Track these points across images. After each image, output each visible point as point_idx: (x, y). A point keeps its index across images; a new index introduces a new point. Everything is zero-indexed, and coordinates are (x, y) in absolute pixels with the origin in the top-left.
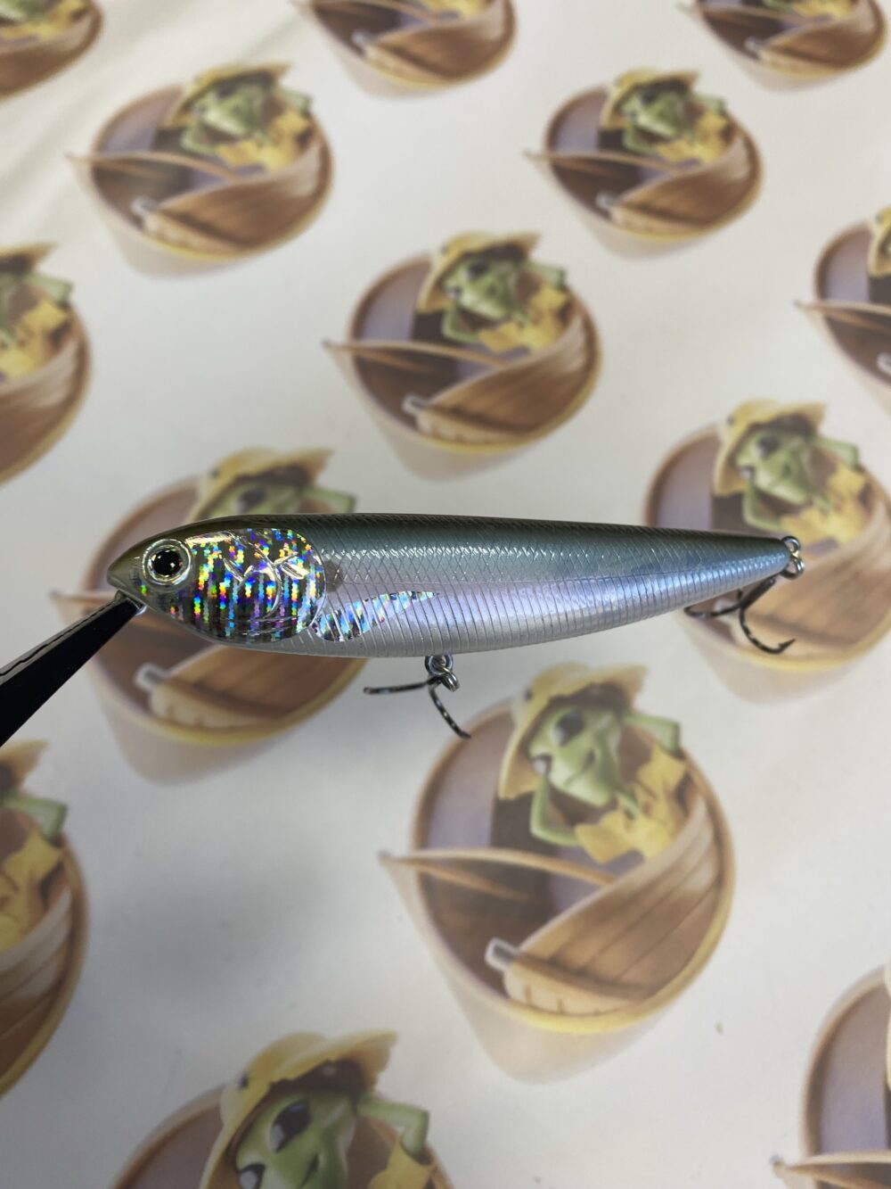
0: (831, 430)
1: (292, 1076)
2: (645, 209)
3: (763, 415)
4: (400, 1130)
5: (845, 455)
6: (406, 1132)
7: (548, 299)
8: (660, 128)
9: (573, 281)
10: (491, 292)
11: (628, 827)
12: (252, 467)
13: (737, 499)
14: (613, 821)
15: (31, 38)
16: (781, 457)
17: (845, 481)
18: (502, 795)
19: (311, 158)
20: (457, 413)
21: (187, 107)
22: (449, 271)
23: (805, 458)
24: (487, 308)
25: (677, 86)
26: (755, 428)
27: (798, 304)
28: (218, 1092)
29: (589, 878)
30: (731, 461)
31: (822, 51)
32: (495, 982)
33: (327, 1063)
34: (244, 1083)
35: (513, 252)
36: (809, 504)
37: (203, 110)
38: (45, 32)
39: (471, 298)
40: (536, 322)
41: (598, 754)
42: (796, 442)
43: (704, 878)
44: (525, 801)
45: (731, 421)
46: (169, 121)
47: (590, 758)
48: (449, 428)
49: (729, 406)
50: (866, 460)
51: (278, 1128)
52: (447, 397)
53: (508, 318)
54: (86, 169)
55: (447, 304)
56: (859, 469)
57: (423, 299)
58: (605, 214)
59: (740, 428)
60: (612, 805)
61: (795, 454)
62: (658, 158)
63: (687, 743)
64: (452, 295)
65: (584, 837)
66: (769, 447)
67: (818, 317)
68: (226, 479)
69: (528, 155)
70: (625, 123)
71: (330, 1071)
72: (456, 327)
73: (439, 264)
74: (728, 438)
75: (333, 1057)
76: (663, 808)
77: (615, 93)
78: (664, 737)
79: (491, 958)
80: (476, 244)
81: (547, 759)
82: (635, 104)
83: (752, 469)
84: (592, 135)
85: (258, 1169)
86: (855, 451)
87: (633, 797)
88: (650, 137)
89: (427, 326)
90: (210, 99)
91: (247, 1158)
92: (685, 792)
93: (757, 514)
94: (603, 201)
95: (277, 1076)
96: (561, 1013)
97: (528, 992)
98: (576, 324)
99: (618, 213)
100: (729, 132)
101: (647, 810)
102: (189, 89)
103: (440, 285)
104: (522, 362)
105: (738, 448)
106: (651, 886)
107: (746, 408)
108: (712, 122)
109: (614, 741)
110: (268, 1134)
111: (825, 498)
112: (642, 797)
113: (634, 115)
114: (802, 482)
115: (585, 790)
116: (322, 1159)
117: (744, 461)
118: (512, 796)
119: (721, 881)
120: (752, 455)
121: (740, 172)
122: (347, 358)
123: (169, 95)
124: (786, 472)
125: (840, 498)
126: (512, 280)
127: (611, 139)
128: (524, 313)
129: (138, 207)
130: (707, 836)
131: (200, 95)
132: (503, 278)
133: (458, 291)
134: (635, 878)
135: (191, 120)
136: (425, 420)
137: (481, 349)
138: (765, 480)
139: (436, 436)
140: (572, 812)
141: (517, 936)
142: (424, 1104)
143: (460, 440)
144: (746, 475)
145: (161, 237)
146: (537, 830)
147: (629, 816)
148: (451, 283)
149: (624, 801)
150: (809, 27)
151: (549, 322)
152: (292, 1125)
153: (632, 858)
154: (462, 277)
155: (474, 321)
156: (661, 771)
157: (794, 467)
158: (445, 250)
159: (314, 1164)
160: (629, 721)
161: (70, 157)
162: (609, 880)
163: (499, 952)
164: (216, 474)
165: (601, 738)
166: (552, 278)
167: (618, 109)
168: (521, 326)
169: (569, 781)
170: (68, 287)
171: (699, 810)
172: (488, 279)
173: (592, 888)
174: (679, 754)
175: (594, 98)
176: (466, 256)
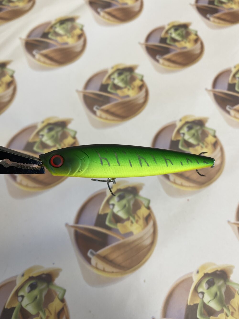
0: (208, 125)
1: (34, 276)
2: (169, 60)
3: (190, 119)
4: (58, 293)
5: (211, 132)
6: (59, 293)
7: (138, 83)
8: (178, 38)
9: (145, 79)
10: (123, 80)
11: (131, 225)
12: (52, 121)
13: (178, 141)
14: (128, 223)
15: (17, 6)
16: (193, 131)
17: (210, 139)
18: (100, 213)
19: (81, 42)
20: (107, 111)
21: (52, 27)
22: (113, 74)
23: (200, 132)
24: (121, 84)
25: (185, 26)
26: (187, 123)
27: (206, 89)
28: (16, 276)
29: (118, 237)
30: (178, 131)
31: (228, 18)
32: (89, 260)
33: (43, 274)
34: (23, 275)
35: (131, 70)
36: (198, 145)
37: (56, 28)
38: (21, 5)
39: (117, 81)
40: (133, 89)
41: (127, 205)
42: (198, 128)
43: (148, 242)
44: (106, 215)
45: (181, 120)
46: (46, 30)
47: (125, 206)
48: (104, 115)
49: (180, 116)
50: (217, 134)
51: (29, 288)
52: (105, 107)
53: (125, 87)
54: (24, 42)
55: (110, 82)
56: (215, 136)
57: (104, 80)
58: (157, 61)
59: (183, 122)
60: (128, 219)
61: (197, 131)
62: (175, 46)
63: (151, 205)
64: (112, 80)
65: (119, 226)
66: (190, 128)
67: (212, 93)
68: (45, 124)
69: (140, 43)
70: (168, 36)
71: (44, 276)
72: (111, 89)
73: (110, 71)
74: (179, 125)
75: (45, 273)
76: (141, 222)
77: (167, 28)
78: (145, 203)
79: (89, 254)
80: (121, 67)
81: (113, 205)
82: (172, 31)
83: (184, 134)
84: (158, 39)
85: (23, 297)
86: (215, 131)
87: (134, 218)
88: (174, 40)
89: (104, 88)
90: (58, 25)
91: (21, 293)
92: (148, 218)
93: (182, 146)
94: (158, 57)
95: (31, 275)
96: (104, 271)
97: (96, 264)
98: (144, 90)
99: (161, 61)
100: (197, 40)
101: (137, 222)
102: (53, 22)
103: (109, 77)
104: (127, 99)
105: (181, 128)
106: (134, 241)
107: (185, 117)
108: (193, 37)
109: (132, 203)
110: (27, 288)
111: (203, 143)
112: (136, 218)
113: (171, 34)
114: (197, 139)
115: (122, 214)
116: (38, 297)
117: (182, 131)
118: (102, 213)
119: (153, 243)
120: (185, 130)
121: (198, 51)
122: (81, 95)
123: (47, 24)
124: (193, 135)
125: (208, 144)
126: (129, 77)
127: (163, 40)
128: (130, 86)
129: (34, 52)
130: (152, 231)
131: (55, 24)
132: (126, 76)
133: (114, 79)
134: (131, 239)
135: (52, 30)
136: (99, 113)
137: (117, 95)
138: (187, 137)
139: (101, 117)
140: (117, 219)
141: (97, 249)
142: (65, 288)
143: (106, 119)
144: (182, 135)
145: (39, 60)
146: (107, 223)
147: (132, 222)
148: (112, 77)
149: (131, 218)
150: (226, 11)
151: (136, 89)
152: (33, 287)
153: (130, 234)
154: (116, 75)
155: (116, 87)
156: (143, 212)
157: (196, 134)
158: (112, 68)
159: (36, 298)
160: (137, 198)
161: (20, 39)
162: (123, 238)
163: (92, 253)
164: (43, 122)
165: (129, 201)
166: (140, 77)
167: (167, 32)
168: (129, 89)
169: (118, 211)
170: (14, 72)
171: (151, 223)
172: (123, 77)
173: (118, 240)
174: (148, 208)
175: (161, 29)
176: (118, 70)
